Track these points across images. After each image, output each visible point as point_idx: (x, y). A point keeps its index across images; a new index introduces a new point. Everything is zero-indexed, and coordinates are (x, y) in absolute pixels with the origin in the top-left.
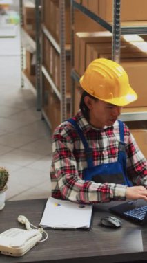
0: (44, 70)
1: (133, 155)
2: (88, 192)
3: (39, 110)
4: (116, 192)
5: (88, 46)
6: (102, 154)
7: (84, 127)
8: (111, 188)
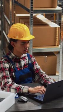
0: (4, 32)
1: (34, 65)
2: (11, 88)
3: (2, 50)
4: (24, 91)
5: (20, 19)
6: (21, 69)
7: (13, 57)
8: (22, 88)
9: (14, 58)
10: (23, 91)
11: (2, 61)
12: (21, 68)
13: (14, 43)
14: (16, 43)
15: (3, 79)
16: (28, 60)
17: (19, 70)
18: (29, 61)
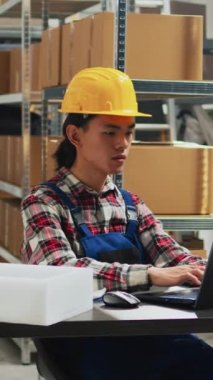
6: (102, 232)
7: (74, 186)
8: (122, 273)
9: (77, 190)
10: (127, 282)
11: (35, 195)
12: (102, 227)
13: (77, 131)
14: (86, 130)
15: (44, 252)
16: (124, 207)
17: (97, 233)
18: (129, 212)
